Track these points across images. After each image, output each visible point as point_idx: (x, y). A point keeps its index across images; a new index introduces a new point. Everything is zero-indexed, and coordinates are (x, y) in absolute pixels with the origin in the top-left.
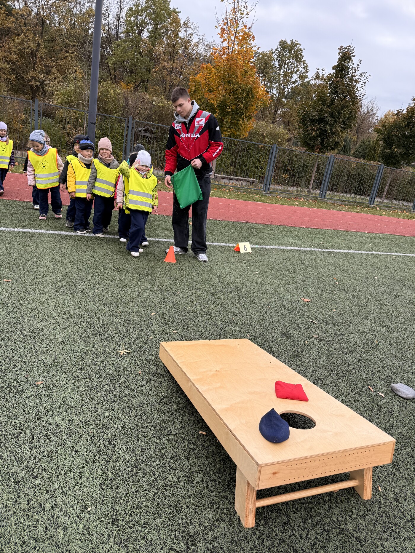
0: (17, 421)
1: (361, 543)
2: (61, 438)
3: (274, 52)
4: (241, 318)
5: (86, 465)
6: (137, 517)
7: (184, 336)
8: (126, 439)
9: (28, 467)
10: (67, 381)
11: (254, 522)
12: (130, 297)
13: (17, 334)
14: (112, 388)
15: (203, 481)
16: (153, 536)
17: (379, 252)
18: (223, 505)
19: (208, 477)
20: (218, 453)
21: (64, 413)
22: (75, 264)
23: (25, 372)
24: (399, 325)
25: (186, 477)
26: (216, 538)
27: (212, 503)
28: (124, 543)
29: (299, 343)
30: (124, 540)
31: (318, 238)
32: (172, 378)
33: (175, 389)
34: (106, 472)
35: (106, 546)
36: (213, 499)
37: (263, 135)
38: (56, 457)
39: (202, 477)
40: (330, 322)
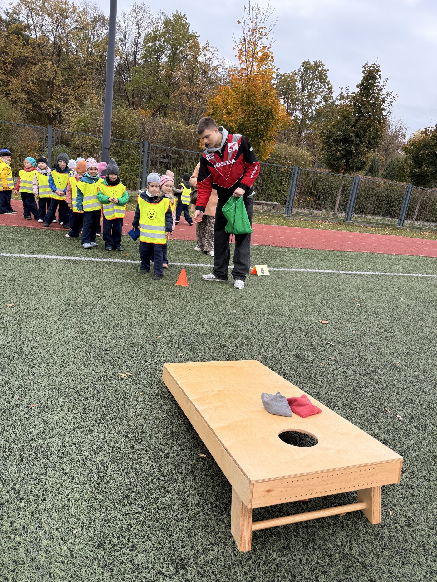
0: (7, 444)
1: (366, 568)
2: (51, 460)
3: (297, 74)
4: (253, 340)
5: (75, 487)
6: (125, 540)
7: (190, 359)
8: (120, 462)
9: (14, 489)
10: (63, 404)
11: (250, 545)
12: (136, 321)
13: (15, 358)
14: (109, 410)
15: (199, 504)
16: (141, 560)
17: (406, 273)
18: (219, 528)
19: (205, 499)
20: (217, 475)
21: (57, 436)
22: (82, 288)
23: (20, 395)
24: (424, 347)
25: (181, 499)
26: (208, 562)
27: (207, 526)
28: (108, 566)
29: (313, 365)
30: (109, 563)
31: (342, 260)
32: (174, 401)
33: (176, 411)
34: (96, 494)
35: (89, 569)
36: (208, 523)
37: (285, 157)
38: (44, 479)
39: (198, 500)
40: (348, 343)
